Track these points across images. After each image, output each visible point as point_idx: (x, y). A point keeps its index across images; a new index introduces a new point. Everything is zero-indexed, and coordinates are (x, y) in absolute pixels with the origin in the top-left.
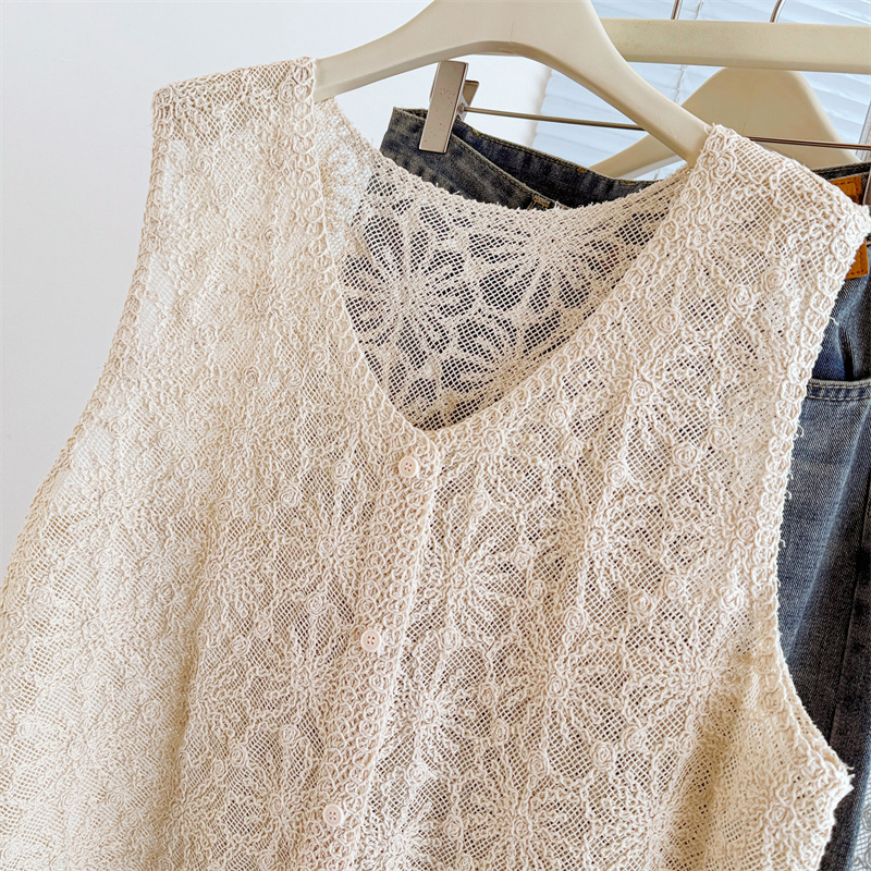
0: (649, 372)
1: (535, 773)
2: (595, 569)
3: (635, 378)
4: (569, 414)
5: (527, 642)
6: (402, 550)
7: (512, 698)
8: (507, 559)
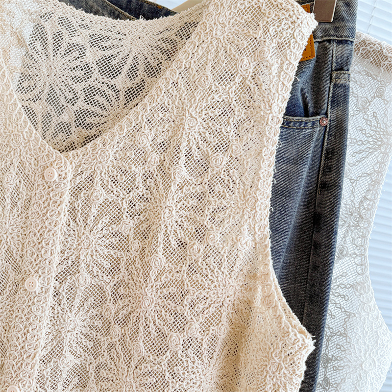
0: (195, 112)
1: (136, 355)
2: (168, 231)
3: (187, 115)
4: (150, 139)
5: (131, 278)
6: (49, 227)
7: (122, 312)
8: (117, 229)
